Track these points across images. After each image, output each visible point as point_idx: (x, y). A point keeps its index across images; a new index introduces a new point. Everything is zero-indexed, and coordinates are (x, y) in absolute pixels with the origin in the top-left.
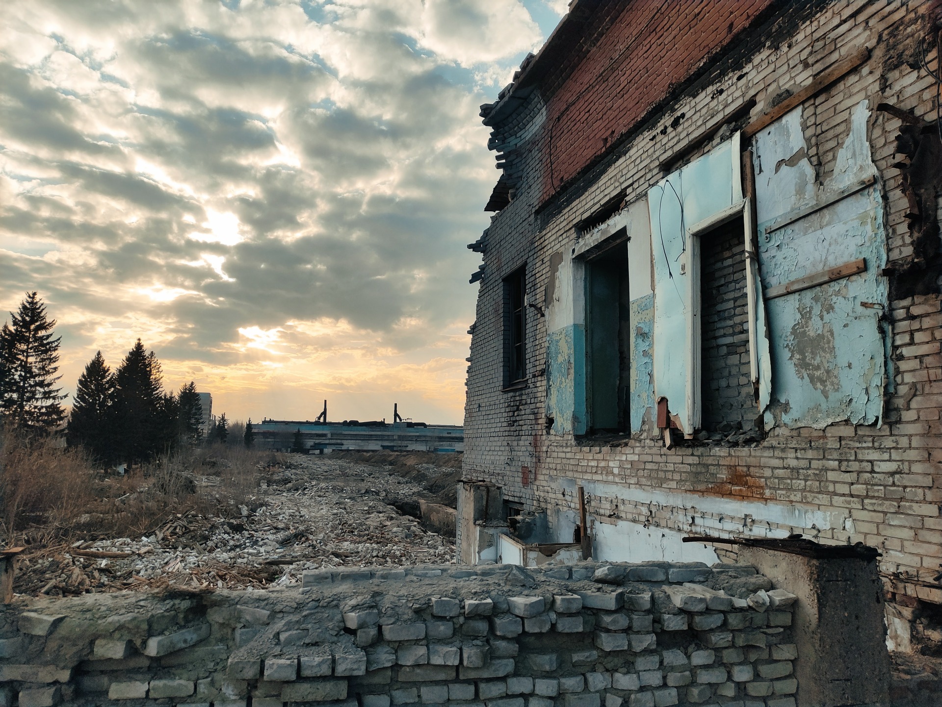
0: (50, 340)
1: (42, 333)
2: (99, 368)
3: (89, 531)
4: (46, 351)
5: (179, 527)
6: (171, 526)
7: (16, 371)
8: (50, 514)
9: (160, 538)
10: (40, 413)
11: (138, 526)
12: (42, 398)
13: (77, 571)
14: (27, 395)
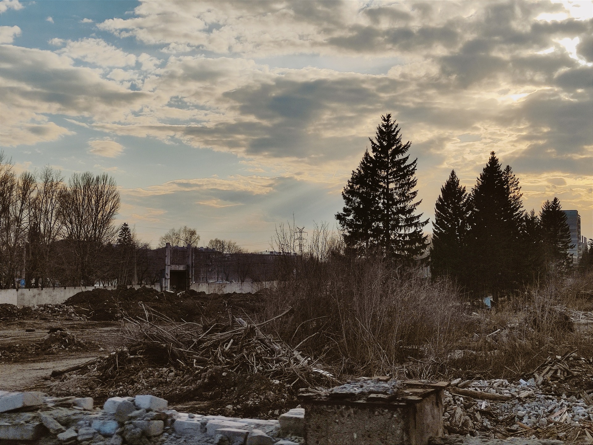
0: (407, 163)
1: (400, 157)
2: (455, 190)
3: (464, 369)
4: (404, 176)
5: (559, 371)
6: (550, 369)
7: (380, 199)
8: (425, 348)
9: (539, 383)
10: (404, 241)
11: (515, 367)
12: (405, 226)
13: (459, 411)
14: (391, 223)
